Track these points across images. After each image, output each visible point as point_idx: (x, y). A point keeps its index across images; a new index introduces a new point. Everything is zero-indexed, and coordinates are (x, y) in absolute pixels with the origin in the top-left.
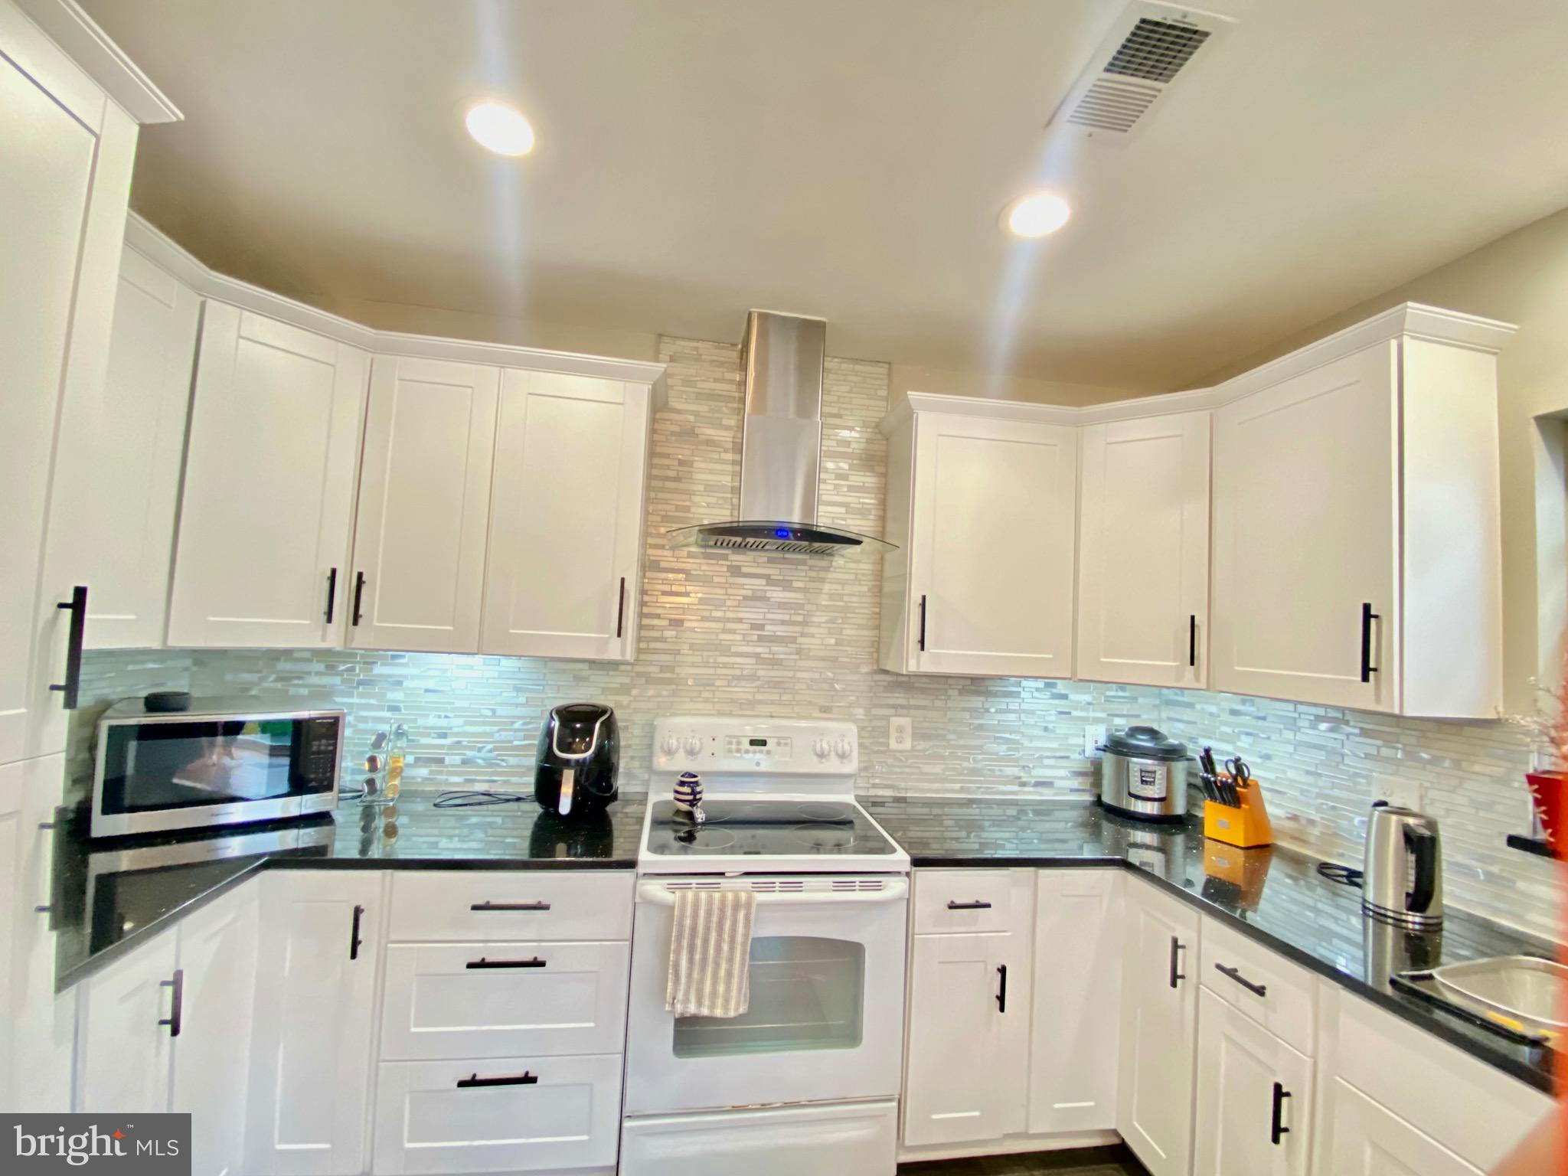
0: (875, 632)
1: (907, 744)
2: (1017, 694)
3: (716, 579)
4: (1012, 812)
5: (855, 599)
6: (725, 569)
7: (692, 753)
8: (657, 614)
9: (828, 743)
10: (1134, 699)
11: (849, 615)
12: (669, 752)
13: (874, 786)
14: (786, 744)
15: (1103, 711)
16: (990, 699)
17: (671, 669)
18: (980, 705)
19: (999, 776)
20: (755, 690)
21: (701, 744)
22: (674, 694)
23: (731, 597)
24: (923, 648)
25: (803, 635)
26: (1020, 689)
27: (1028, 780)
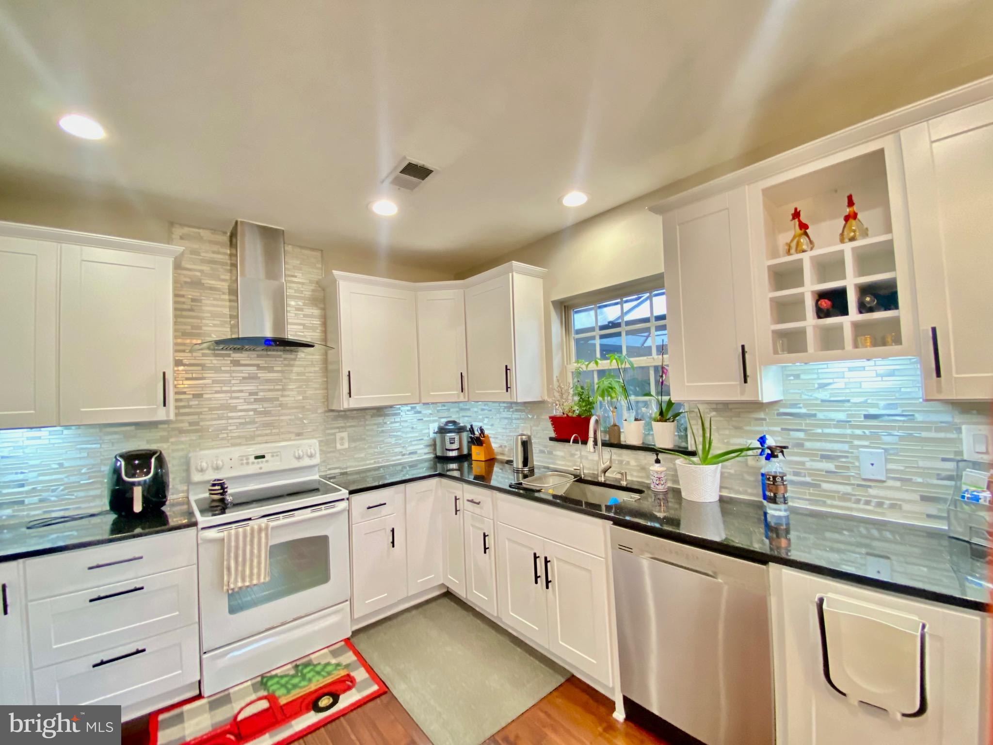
0: (326, 391)
1: (346, 445)
2: (399, 414)
3: (223, 368)
4: (400, 468)
5: (311, 375)
6: (229, 362)
7: (217, 468)
8: (183, 392)
9: (302, 451)
10: (448, 410)
11: (309, 383)
12: (202, 470)
13: (330, 469)
14: (277, 456)
15: (436, 417)
16: (386, 418)
17: (196, 423)
18: (381, 421)
19: (393, 453)
20: (255, 429)
21: (223, 463)
22: (201, 437)
23: (235, 378)
24: (350, 397)
25: (283, 396)
26: (400, 411)
27: (405, 452)
